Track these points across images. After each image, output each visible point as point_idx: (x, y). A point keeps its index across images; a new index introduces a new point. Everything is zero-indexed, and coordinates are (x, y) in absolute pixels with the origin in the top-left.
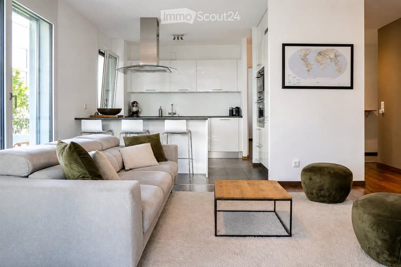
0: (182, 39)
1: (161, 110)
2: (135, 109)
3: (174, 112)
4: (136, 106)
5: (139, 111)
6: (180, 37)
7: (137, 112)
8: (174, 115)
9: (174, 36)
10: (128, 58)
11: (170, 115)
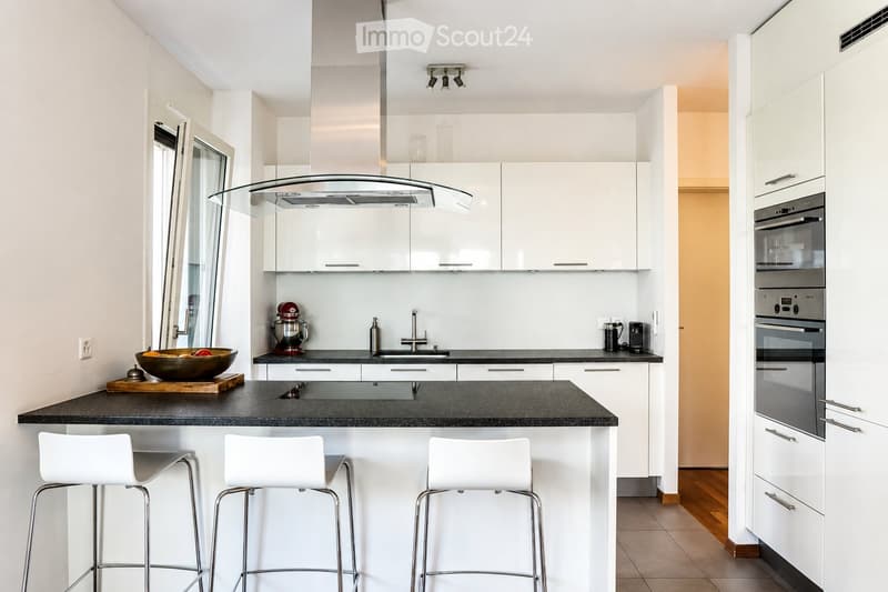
0: (459, 82)
1: (376, 331)
2: (288, 331)
3: (420, 335)
4: (295, 318)
5: (302, 337)
6: (451, 78)
7: (297, 341)
8: (422, 348)
9: (431, 69)
10: (267, 152)
11: (408, 348)
